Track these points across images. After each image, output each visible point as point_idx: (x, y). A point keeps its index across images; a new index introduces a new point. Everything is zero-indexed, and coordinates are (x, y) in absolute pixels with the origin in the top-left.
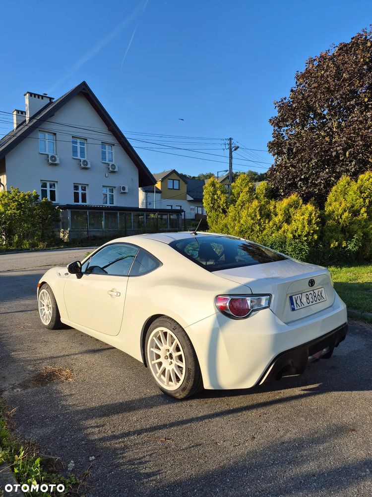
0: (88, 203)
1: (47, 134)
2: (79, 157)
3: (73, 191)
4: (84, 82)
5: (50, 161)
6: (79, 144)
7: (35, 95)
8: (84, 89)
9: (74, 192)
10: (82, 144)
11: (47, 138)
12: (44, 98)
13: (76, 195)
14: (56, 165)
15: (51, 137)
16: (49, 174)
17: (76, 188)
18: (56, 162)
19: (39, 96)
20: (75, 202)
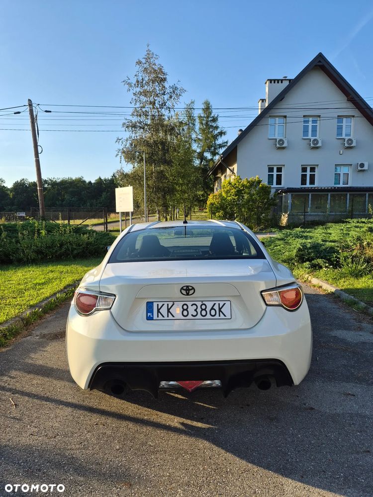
0: (317, 185)
1: (277, 119)
2: (310, 136)
3: (300, 173)
4: (320, 53)
5: (278, 146)
6: (310, 123)
7: (274, 80)
8: (320, 62)
9: (302, 174)
10: (314, 122)
11: (277, 122)
12: (283, 81)
13: (304, 178)
14: (284, 148)
15: (282, 120)
16: (276, 159)
17: (304, 170)
18: (283, 146)
19: (278, 81)
20: (302, 185)
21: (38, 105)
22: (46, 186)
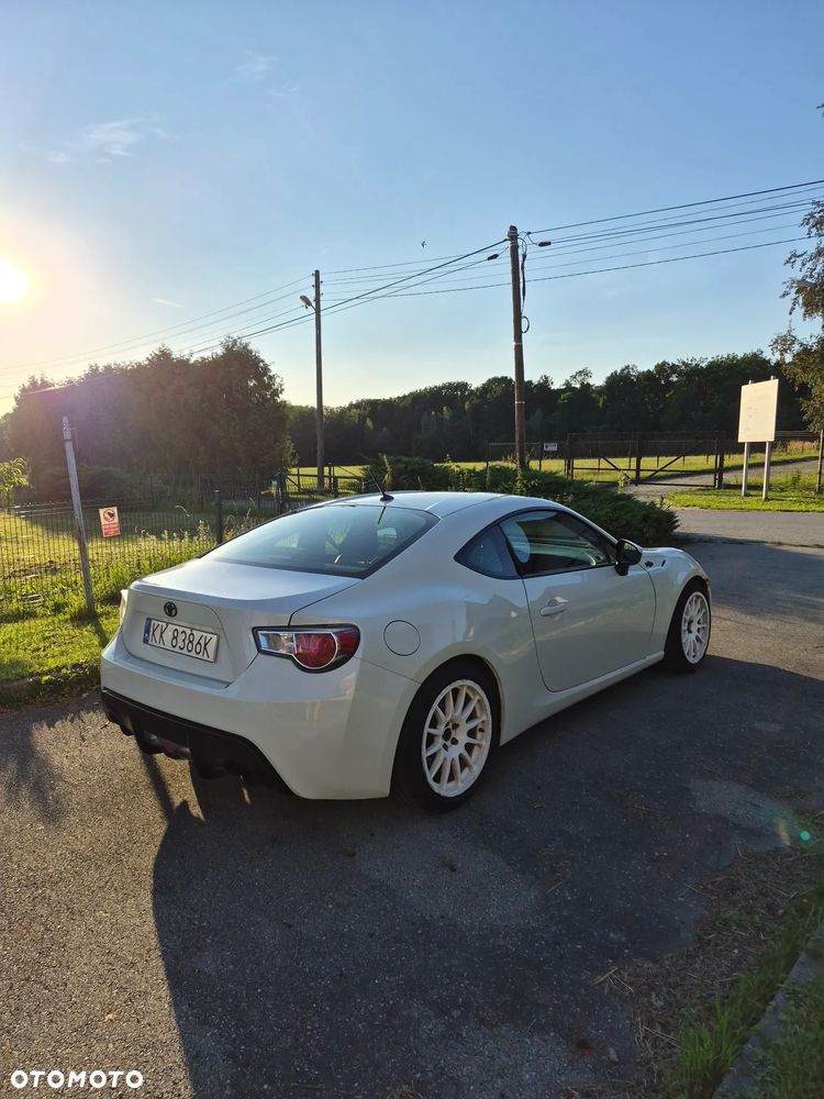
21: (529, 233)
22: (674, 378)
